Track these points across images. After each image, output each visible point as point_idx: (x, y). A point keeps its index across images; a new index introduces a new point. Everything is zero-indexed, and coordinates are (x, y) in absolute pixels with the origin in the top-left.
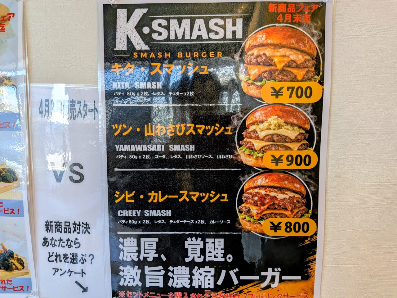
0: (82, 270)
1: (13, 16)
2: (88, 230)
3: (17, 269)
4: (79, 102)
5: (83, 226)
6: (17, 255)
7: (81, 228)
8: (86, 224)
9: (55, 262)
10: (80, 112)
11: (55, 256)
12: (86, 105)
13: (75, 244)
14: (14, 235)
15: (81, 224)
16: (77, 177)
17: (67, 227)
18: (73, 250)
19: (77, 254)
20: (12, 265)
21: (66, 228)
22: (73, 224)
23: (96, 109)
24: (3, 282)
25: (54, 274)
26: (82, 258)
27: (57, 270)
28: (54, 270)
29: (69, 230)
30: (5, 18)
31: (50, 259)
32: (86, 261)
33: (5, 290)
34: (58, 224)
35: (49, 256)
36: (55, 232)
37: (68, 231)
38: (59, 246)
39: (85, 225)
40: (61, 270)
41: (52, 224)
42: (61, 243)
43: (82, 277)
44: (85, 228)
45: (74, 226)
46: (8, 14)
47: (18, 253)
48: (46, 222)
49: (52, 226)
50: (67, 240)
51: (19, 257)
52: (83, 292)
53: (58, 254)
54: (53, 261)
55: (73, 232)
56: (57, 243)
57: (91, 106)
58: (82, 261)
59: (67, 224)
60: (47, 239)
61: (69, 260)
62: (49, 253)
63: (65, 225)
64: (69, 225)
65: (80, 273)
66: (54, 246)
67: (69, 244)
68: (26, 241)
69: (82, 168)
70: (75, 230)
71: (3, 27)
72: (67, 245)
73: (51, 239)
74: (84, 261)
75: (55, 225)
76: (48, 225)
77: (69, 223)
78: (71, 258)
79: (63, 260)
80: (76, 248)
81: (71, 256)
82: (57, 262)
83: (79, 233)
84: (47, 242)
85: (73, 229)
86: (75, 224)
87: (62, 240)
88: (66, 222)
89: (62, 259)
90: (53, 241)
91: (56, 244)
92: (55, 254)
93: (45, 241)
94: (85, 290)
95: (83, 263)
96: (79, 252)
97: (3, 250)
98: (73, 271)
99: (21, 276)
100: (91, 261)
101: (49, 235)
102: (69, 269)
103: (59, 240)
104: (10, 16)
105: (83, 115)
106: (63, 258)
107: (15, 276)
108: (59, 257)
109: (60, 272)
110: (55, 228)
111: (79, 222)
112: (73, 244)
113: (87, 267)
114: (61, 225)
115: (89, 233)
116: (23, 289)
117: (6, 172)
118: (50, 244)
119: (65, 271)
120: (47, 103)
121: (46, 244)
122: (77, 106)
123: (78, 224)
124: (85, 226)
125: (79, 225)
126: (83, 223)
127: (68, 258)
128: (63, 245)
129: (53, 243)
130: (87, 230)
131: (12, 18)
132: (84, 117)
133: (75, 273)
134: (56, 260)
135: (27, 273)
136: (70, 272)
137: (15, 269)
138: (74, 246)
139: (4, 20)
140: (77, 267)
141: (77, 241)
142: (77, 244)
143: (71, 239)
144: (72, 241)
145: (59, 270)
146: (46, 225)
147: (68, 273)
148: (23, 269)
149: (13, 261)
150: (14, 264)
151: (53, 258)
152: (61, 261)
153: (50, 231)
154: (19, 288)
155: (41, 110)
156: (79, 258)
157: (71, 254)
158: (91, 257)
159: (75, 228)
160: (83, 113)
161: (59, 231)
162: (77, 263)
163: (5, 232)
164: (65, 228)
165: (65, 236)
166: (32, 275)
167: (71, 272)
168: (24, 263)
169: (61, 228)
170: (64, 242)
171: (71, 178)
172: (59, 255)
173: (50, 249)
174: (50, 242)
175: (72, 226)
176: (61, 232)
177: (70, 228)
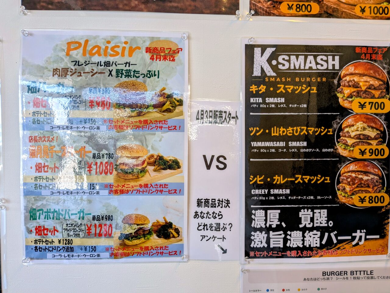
0: (223, 236)
1: (181, 51)
2: (229, 204)
3: (174, 237)
4: (225, 112)
5: (225, 202)
6: (175, 226)
7: (224, 204)
8: (228, 201)
9: (203, 230)
10: (225, 119)
11: (203, 226)
12: (230, 114)
13: (219, 216)
14: (174, 210)
15: (224, 201)
16: (221, 166)
17: (213, 203)
18: (217, 221)
19: (220, 223)
20: (170, 234)
21: (212, 204)
22: (218, 200)
23: (237, 116)
24: (162, 248)
25: (201, 240)
26: (224, 226)
27: (204, 237)
28: (202, 237)
29: (215, 205)
30: (175, 52)
31: (199, 228)
32: (226, 229)
33: (162, 255)
34: (207, 201)
35: (198, 226)
36: (204, 207)
37: (213, 206)
38: (206, 218)
39: (226, 201)
40: (207, 236)
41: (202, 201)
42: (208, 215)
43: (223, 241)
44: (226, 203)
45: (219, 202)
46: (177, 49)
47: (176, 224)
48: (198, 200)
49: (202, 202)
50: (213, 213)
51: (176, 227)
52: (223, 253)
53: (205, 224)
54: (201, 230)
55: (218, 207)
56: (205, 216)
57: (233, 115)
58: (223, 229)
59: (213, 201)
60: (198, 212)
61: (214, 228)
62: (199, 223)
63: (212, 202)
64: (215, 202)
65: (221, 238)
66: (203, 217)
67: (214, 216)
68: (183, 214)
69: (225, 159)
70: (219, 205)
71: (174, 58)
72: (212, 217)
73: (200, 213)
74: (224, 229)
75: (204, 202)
76: (199, 202)
77: (215, 200)
78: (215, 227)
79: (209, 229)
80: (219, 219)
81: (215, 225)
82: (204, 230)
83: (222, 207)
84: (198, 215)
85: (217, 205)
86: (219, 200)
87: (209, 213)
88: (212, 199)
89: (208, 228)
90: (202, 214)
91: (204, 216)
92: (203, 224)
93: (196, 214)
94: (225, 252)
95: (224, 230)
96: (221, 222)
97: (165, 222)
98: (216, 237)
99: (176, 242)
100: (230, 228)
101: (199, 210)
102: (213, 236)
103: (206, 213)
104: (179, 51)
105: (227, 121)
106: (209, 227)
107: (171, 243)
108: (206, 226)
109: (206, 238)
110: (204, 203)
111: (222, 199)
112: (217, 216)
113: (226, 233)
114: (209, 202)
115: (229, 207)
116: (177, 253)
117: (172, 162)
118: (200, 216)
119: (211, 238)
120: (202, 113)
121: (196, 216)
122: (224, 115)
123: (221, 200)
124: (226, 202)
125: (222, 201)
126: (225, 200)
127: (213, 226)
128: (210, 216)
129: (202, 215)
130: (228, 205)
131: (180, 52)
132: (228, 123)
133: (218, 238)
134: (204, 228)
135: (181, 240)
136: (214, 238)
137: (172, 237)
138: (218, 217)
139: (174, 53)
140: (219, 234)
141: (220, 214)
142: (221, 216)
143: (215, 212)
144: (216, 214)
145: (206, 237)
146: (197, 202)
147: (212, 238)
148: (178, 237)
149: (171, 230)
150: (172, 233)
151: (201, 227)
152: (207, 229)
153: (200, 207)
154: (174, 253)
155: (197, 117)
156: (221, 227)
157: (215, 224)
158: (230, 225)
159: (219, 203)
160: (228, 119)
161: (207, 206)
162: (220, 231)
163: (167, 207)
164: (211, 204)
165: (211, 210)
166: (185, 242)
167: (215, 237)
168: (179, 232)
169: (209, 204)
170: (210, 215)
171: (217, 167)
172: (207, 225)
173: (200, 220)
174: (200, 214)
175: (217, 202)
176: (208, 207)
177: (216, 204)
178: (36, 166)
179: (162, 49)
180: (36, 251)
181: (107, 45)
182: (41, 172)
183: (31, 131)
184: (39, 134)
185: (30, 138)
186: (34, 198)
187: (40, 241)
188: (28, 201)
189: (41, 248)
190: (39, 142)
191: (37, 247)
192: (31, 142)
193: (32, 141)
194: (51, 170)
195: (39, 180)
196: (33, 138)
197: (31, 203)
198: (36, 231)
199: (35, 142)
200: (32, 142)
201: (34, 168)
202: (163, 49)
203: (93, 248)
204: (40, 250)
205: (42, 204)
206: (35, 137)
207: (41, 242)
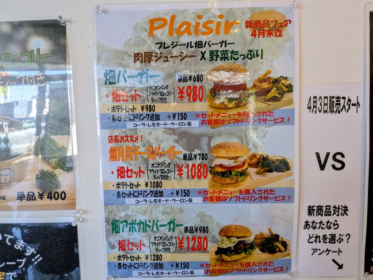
0: (339, 249)
1: (290, 23)
2: (347, 212)
3: (280, 251)
4: (344, 98)
5: (342, 209)
6: (282, 238)
7: (340, 211)
8: (346, 207)
9: (314, 243)
10: (344, 106)
11: (315, 237)
12: (349, 100)
13: (334, 225)
14: (282, 220)
15: (341, 207)
16: (338, 165)
17: (328, 210)
18: (332, 231)
19: (335, 235)
20: (275, 248)
21: (327, 212)
22: (333, 207)
23: (358, 103)
24: (266, 264)
25: (312, 254)
26: (340, 238)
27: (315, 250)
28: (313, 250)
29: (330, 213)
30: (282, 25)
31: (310, 241)
32: (343, 240)
33: (266, 272)
34: (320, 208)
35: (309, 238)
36: (317, 216)
37: (328, 214)
38: (319, 229)
39: (344, 207)
40: (320, 250)
41: (314, 208)
42: (321, 225)
43: (339, 255)
44: (343, 210)
45: (334, 209)
46: (285, 21)
47: (283, 236)
48: (309, 207)
49: (314, 210)
50: (327, 223)
51: (284, 240)
52: (338, 269)
53: (318, 236)
54: (312, 242)
55: (333, 215)
56: (318, 226)
57: (354, 101)
58: (339, 241)
59: (328, 208)
60: (309, 222)
61: (328, 240)
62: (310, 235)
63: (326, 209)
64: (330, 209)
65: (337, 252)
66: (314, 228)
67: (328, 225)
68: (292, 225)
69: (343, 156)
70: (335, 213)
71: (281, 32)
72: (326, 227)
73: (312, 223)
74: (341, 240)
75: (317, 209)
76: (311, 209)
77: (330, 206)
78: (329, 239)
79: (322, 241)
80: (335, 229)
81: (330, 237)
82: (316, 243)
83: (338, 215)
84: (309, 225)
85: (332, 212)
86: (335, 207)
87: (322, 222)
88: (327, 206)
89: (321, 239)
90: (314, 224)
91: (316, 226)
93: (306, 224)
94: (341, 267)
95: (340, 242)
96: (337, 232)
97: (270, 234)
98: (331, 250)
99: (283, 257)
100: (348, 240)
101: (310, 219)
102: (327, 249)
103: (319, 223)
104: (287, 23)
105: (347, 110)
106: (323, 239)
107: (277, 258)
108: (318, 238)
109: (319, 252)
110: (317, 211)
111: (339, 206)
112: (332, 226)
113: (342, 246)
114: (322, 209)
115: (347, 215)
116: (283, 269)
117: (279, 163)
118: (311, 226)
119: (324, 251)
120: (315, 100)
121: (307, 227)
122: (342, 101)
123: (337, 207)
124: (344, 209)
125: (339, 208)
126: (342, 206)
127: (327, 238)
128: (323, 226)
129: (314, 226)
130: (345, 213)
131: (288, 24)
133: (333, 252)
134: (316, 241)
135: (289, 255)
136: (327, 252)
137: (279, 252)
138: (333, 227)
139: (281, 26)
140: (334, 247)
141: (336, 223)
142: (336, 225)
143: (330, 221)
144: (331, 223)
145: (318, 250)
146: (308, 209)
147: (326, 252)
148: (285, 251)
149: (278, 244)
150: (278, 247)
151: (313, 239)
152: (320, 242)
153: (311, 215)
154: (279, 269)
155: (309, 106)
156: (337, 238)
157: (330, 235)
158: (348, 236)
159: (334, 211)
160: (347, 107)
161: (320, 214)
162: (335, 243)
163: (273, 217)
164: (325, 212)
165: (325, 219)
166: (293, 257)
167: (329, 251)
168: (287, 245)
169: (322, 211)
170: (324, 224)
171: (334, 166)
172: (319, 237)
173: (311, 231)
174: (311, 224)
175: (332, 209)
176: (322, 215)
177: (330, 212)
178: (118, 171)
179: (265, 22)
180: (119, 269)
181: (199, 21)
182: (124, 177)
183: (111, 130)
184: (121, 133)
185: (110, 138)
186: (116, 208)
187: (124, 257)
188: (110, 212)
189: (126, 265)
190: (121, 142)
191: (121, 264)
192: (111, 143)
193: (112, 141)
194: (136, 175)
195: (121, 187)
196: (114, 137)
197: (113, 213)
198: (120, 246)
199: (115, 143)
200: (113, 143)
201: (116, 173)
202: (267, 22)
203: (186, 264)
204: (125, 267)
205: (126, 214)
206: (116, 137)
207: (126, 258)
